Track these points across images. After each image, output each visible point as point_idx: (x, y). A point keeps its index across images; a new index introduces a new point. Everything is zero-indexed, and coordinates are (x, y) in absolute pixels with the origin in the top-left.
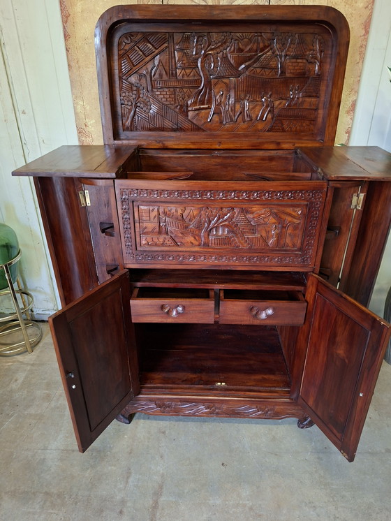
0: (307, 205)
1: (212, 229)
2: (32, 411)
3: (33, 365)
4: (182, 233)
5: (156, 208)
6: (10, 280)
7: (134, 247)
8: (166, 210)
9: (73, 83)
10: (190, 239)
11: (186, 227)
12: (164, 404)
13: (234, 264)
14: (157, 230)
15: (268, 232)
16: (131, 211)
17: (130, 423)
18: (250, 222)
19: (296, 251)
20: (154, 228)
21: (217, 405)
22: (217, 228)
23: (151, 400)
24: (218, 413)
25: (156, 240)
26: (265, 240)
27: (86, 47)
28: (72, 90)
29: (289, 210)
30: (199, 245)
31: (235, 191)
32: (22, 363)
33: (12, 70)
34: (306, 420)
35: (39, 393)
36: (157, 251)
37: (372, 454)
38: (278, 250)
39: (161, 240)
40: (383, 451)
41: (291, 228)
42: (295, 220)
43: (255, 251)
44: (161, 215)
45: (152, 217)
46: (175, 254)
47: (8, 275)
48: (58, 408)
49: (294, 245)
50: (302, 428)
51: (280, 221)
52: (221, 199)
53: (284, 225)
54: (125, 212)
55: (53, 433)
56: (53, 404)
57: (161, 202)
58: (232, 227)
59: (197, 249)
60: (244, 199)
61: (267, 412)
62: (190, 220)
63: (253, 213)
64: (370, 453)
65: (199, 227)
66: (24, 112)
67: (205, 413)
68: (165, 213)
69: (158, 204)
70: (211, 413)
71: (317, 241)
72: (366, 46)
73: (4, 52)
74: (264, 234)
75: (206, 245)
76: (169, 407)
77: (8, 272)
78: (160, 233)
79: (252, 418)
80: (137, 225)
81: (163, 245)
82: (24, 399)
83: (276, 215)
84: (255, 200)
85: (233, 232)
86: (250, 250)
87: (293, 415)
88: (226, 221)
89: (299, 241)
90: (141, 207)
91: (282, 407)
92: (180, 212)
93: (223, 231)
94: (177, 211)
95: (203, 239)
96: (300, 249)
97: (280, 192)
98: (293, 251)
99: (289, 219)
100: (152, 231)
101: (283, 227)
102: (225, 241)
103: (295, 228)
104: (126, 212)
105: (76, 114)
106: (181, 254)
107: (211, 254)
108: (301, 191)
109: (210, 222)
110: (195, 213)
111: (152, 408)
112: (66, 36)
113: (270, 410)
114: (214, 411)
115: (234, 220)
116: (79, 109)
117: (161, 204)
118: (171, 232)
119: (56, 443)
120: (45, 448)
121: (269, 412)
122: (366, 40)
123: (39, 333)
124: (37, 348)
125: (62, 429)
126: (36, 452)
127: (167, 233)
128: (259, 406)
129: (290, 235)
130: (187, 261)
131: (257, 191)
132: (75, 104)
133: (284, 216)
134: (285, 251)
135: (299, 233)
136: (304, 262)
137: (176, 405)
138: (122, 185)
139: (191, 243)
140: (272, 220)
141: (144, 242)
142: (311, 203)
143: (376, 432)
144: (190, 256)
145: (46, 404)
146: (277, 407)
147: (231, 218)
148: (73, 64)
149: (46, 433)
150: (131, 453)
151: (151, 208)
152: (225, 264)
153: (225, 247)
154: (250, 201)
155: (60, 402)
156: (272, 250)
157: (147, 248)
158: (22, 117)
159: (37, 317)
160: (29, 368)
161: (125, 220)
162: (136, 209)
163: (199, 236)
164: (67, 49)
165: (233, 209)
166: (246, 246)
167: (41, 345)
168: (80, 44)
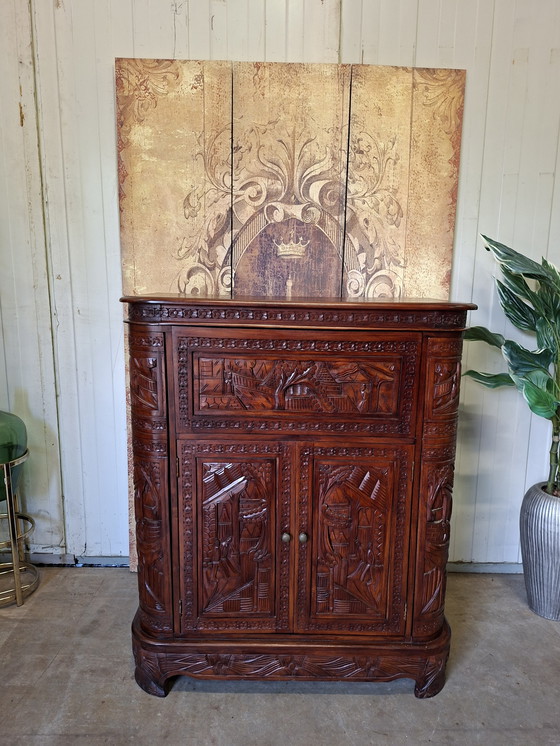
0: (400, 359)
1: (288, 387)
2: (17, 682)
3: (22, 621)
4: (251, 393)
5: (221, 361)
6: (9, 486)
7: (190, 410)
8: (233, 363)
9: (122, 244)
10: (261, 400)
11: (257, 385)
12: (219, 659)
13: (316, 433)
14: (221, 388)
15: (356, 392)
16: (190, 365)
17: (166, 695)
18: (334, 379)
19: (391, 416)
20: (217, 386)
21: (297, 658)
22: (294, 386)
23: (199, 651)
24: (298, 674)
25: (218, 401)
26: (353, 402)
27: (143, 207)
28: (121, 252)
29: (379, 365)
30: (273, 408)
31: (315, 341)
32: (6, 619)
33: (52, 231)
34: (426, 683)
35: (28, 658)
36: (220, 416)
37: (525, 730)
38: (369, 416)
39: (226, 401)
40: (541, 726)
41: (383, 388)
42: (387, 378)
43: (342, 415)
44: (227, 370)
45: (215, 372)
46: (243, 420)
47: (8, 480)
48: (57, 677)
49: (389, 410)
50: (422, 697)
51: (370, 378)
52: (299, 350)
53: (376, 384)
54: (182, 365)
55: (47, 712)
56: (49, 673)
57: (226, 353)
58: (313, 385)
59: (269, 413)
60: (326, 350)
61: (369, 669)
62: (262, 376)
63: (337, 368)
64: (521, 729)
65: (273, 385)
66: (59, 277)
67: (280, 673)
68: (231, 367)
69: (224, 356)
70: (288, 673)
71: (415, 404)
72: (455, 214)
73: (46, 211)
74: (352, 395)
75: (281, 408)
76: (226, 663)
77: (8, 475)
78: (223, 392)
79: (348, 680)
80: (196, 381)
81: (227, 408)
82: (6, 666)
83: (364, 371)
84: (339, 353)
85: (314, 392)
86: (335, 414)
87: (407, 673)
88: (305, 377)
89: (394, 404)
90: (203, 360)
91: (390, 658)
92: (249, 364)
93: (302, 390)
94: (245, 365)
95: (277, 400)
96: (396, 415)
97: (368, 343)
98: (387, 416)
99: (381, 376)
100: (215, 390)
101: (374, 386)
102: (304, 403)
103: (389, 388)
104: (184, 366)
105: (124, 279)
106: (248, 419)
107: (287, 420)
108: (392, 342)
109: (286, 378)
110: (268, 367)
111: (201, 667)
112: (121, 196)
113: (373, 665)
114: (292, 668)
115: (315, 377)
116: (128, 274)
117: (227, 356)
118: (238, 391)
119: (50, 725)
120: (34, 733)
121: (372, 669)
122: (455, 208)
123: (34, 580)
124: (30, 599)
125: (62, 705)
126: (19, 739)
127: (233, 393)
128: (357, 658)
129: (382, 395)
130: (256, 429)
131: (341, 342)
132: (123, 268)
133: (374, 373)
134: (378, 416)
135: (393, 393)
136: (401, 431)
137: (236, 660)
138: (180, 333)
139: (263, 405)
140: (360, 377)
141: (203, 404)
142: (405, 356)
143: (528, 701)
144: (261, 423)
145: (39, 673)
146: (382, 659)
147: (312, 373)
148: (126, 225)
149: (36, 711)
150: (166, 737)
151: (214, 361)
152: (305, 432)
153: (304, 411)
154: (333, 353)
155: (60, 670)
156: (363, 416)
157: (208, 412)
158: (55, 283)
159: (33, 558)
160: (16, 625)
161: (182, 376)
162: (196, 362)
163: (273, 397)
164: (120, 209)
165: (313, 362)
166: (330, 410)
167: (36, 595)
168: (137, 204)
